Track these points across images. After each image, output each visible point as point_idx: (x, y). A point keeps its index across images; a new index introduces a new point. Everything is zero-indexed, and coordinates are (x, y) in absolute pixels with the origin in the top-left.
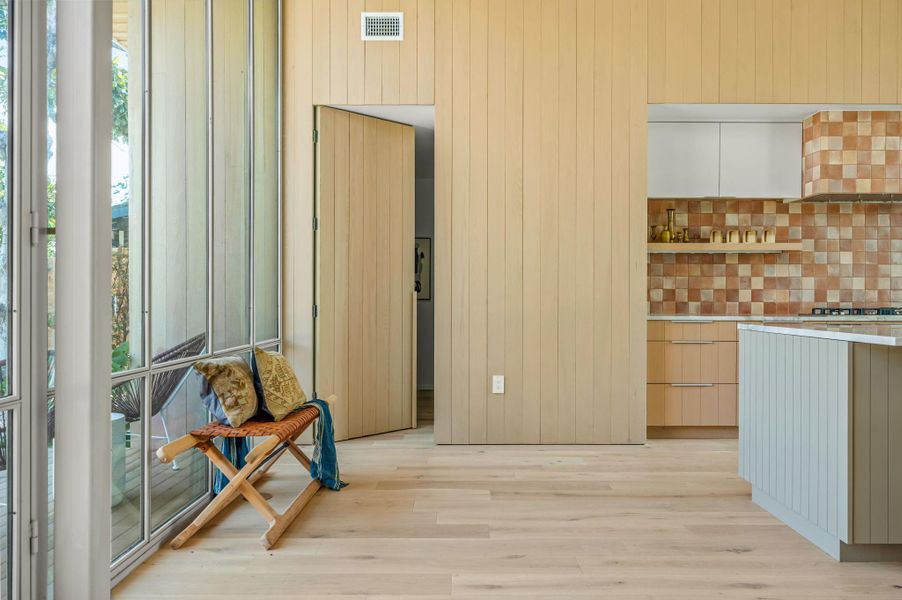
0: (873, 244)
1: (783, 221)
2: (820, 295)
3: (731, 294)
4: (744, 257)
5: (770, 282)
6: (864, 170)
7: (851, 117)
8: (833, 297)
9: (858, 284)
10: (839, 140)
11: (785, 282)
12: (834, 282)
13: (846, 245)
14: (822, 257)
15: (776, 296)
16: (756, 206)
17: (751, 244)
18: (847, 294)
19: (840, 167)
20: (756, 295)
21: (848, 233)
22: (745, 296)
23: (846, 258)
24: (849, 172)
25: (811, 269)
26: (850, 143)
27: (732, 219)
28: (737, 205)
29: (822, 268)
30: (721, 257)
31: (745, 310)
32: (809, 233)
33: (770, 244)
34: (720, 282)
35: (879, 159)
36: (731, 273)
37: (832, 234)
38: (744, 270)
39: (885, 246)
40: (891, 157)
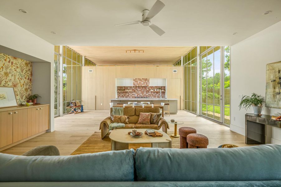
0: (143, 90)
1: (134, 88)
2: (137, 96)
3: (128, 96)
4: (130, 92)
5: (132, 94)
6: (137, 84)
7: (136, 79)
8: (139, 96)
9: (141, 94)
10: (135, 81)
11: (134, 94)
12: (139, 94)
13: (140, 91)
14: (138, 92)
15: (133, 96)
16: (131, 87)
17: (129, 91)
18: (140, 96)
20: (131, 96)
21: (140, 89)
22: (130, 96)
23: (140, 92)
24: (136, 84)
25: (137, 93)
26: (136, 81)
27: (129, 88)
28: (129, 87)
29: (138, 93)
30: (127, 92)
31: (130, 97)
32: (136, 89)
33: (131, 91)
34: (127, 94)
35: (139, 83)
36: (129, 93)
37: (139, 90)
38: (130, 93)
39: (144, 91)
40: (140, 83)
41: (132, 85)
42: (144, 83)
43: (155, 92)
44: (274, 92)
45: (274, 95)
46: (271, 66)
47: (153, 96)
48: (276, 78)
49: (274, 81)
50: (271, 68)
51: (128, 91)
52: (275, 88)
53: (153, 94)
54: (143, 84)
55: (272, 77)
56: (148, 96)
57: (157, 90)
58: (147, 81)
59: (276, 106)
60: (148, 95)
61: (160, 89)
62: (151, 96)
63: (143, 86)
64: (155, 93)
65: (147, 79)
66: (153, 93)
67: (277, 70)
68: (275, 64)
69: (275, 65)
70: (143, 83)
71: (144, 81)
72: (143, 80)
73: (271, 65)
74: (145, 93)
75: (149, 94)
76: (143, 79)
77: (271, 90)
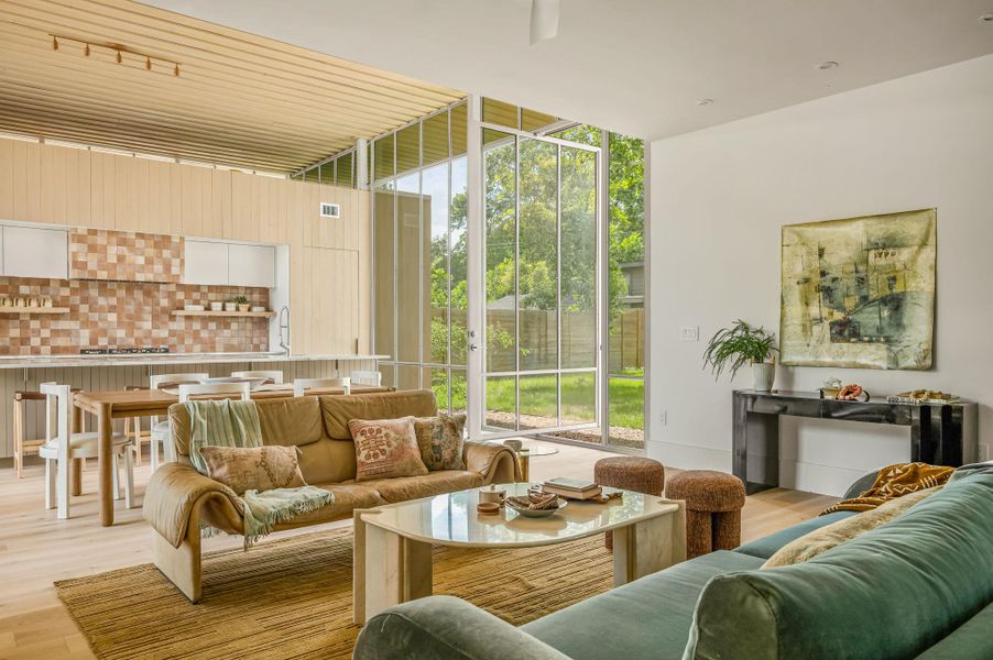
0: (131, 308)
1: (65, 292)
2: (93, 341)
3: (24, 341)
4: (34, 316)
5: (56, 333)
6: (102, 265)
7: (93, 232)
8: (103, 342)
9: (121, 333)
10: (84, 247)
11: (67, 333)
12: (104, 333)
13: (112, 309)
14: (95, 316)
15: (61, 342)
16: (45, 283)
17: (34, 307)
18: (113, 340)
19: (86, 263)
20: (44, 342)
21: (113, 301)
22: (35, 341)
23: (112, 317)
24: (92, 266)
25: (86, 324)
26: (92, 248)
27: (24, 290)
28: (28, 281)
29: (95, 324)
30: (16, 316)
31: (36, 351)
32: (85, 300)
33: (48, 307)
34: (15, 332)
35: (113, 260)
36: (24, 326)
37: (102, 301)
38: (35, 324)
39: (139, 310)
40: (121, 259)
41: (59, 272)
42: (149, 261)
43: (212, 319)
44: (805, 315)
45: (804, 326)
46: (799, 235)
47: (202, 341)
48: (811, 272)
49: (807, 281)
50: (796, 239)
51: (20, 307)
52: (807, 304)
53: (197, 332)
54: (142, 269)
55: (799, 270)
56: (164, 341)
57: (224, 309)
58: (166, 254)
59: (810, 359)
60: (164, 334)
61: (242, 300)
62: (188, 341)
63: (140, 277)
64: (212, 326)
65: (167, 238)
66: (197, 326)
67: (816, 249)
68: (810, 229)
69: (809, 232)
70: (141, 260)
71: (151, 252)
72: (140, 243)
73: (797, 229)
74: (147, 325)
75: (172, 333)
76: (140, 236)
77: (795, 310)
